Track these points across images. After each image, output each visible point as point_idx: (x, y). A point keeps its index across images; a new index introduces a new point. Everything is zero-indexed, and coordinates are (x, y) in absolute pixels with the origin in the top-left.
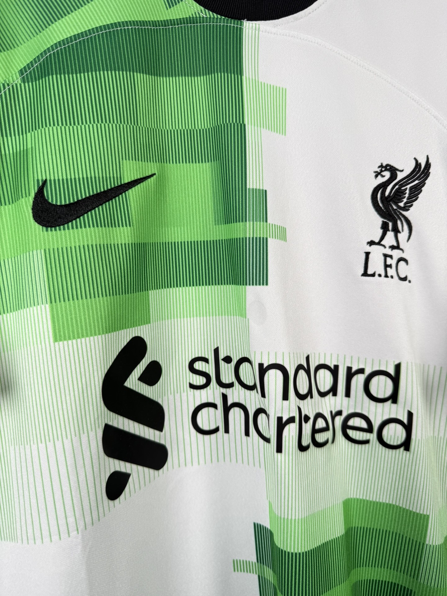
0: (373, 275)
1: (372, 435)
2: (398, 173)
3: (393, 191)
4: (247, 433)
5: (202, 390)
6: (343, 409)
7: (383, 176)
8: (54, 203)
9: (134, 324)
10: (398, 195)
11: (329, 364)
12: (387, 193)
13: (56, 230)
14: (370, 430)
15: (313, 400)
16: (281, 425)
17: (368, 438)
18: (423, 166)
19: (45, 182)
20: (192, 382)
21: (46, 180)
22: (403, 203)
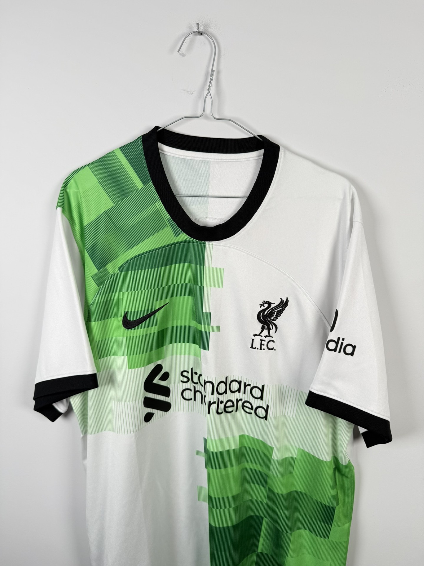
0: (255, 348)
1: (253, 411)
2: (272, 304)
3: (268, 313)
4: (202, 403)
5: (186, 383)
6: (243, 398)
7: (264, 306)
8: (130, 320)
9: (158, 360)
10: (271, 314)
11: (237, 380)
12: (265, 314)
13: (130, 330)
14: (252, 409)
15: (227, 395)
16: (210, 404)
17: (251, 412)
18: (285, 301)
19: (127, 312)
20: (182, 380)
21: (127, 311)
22: (273, 317)
